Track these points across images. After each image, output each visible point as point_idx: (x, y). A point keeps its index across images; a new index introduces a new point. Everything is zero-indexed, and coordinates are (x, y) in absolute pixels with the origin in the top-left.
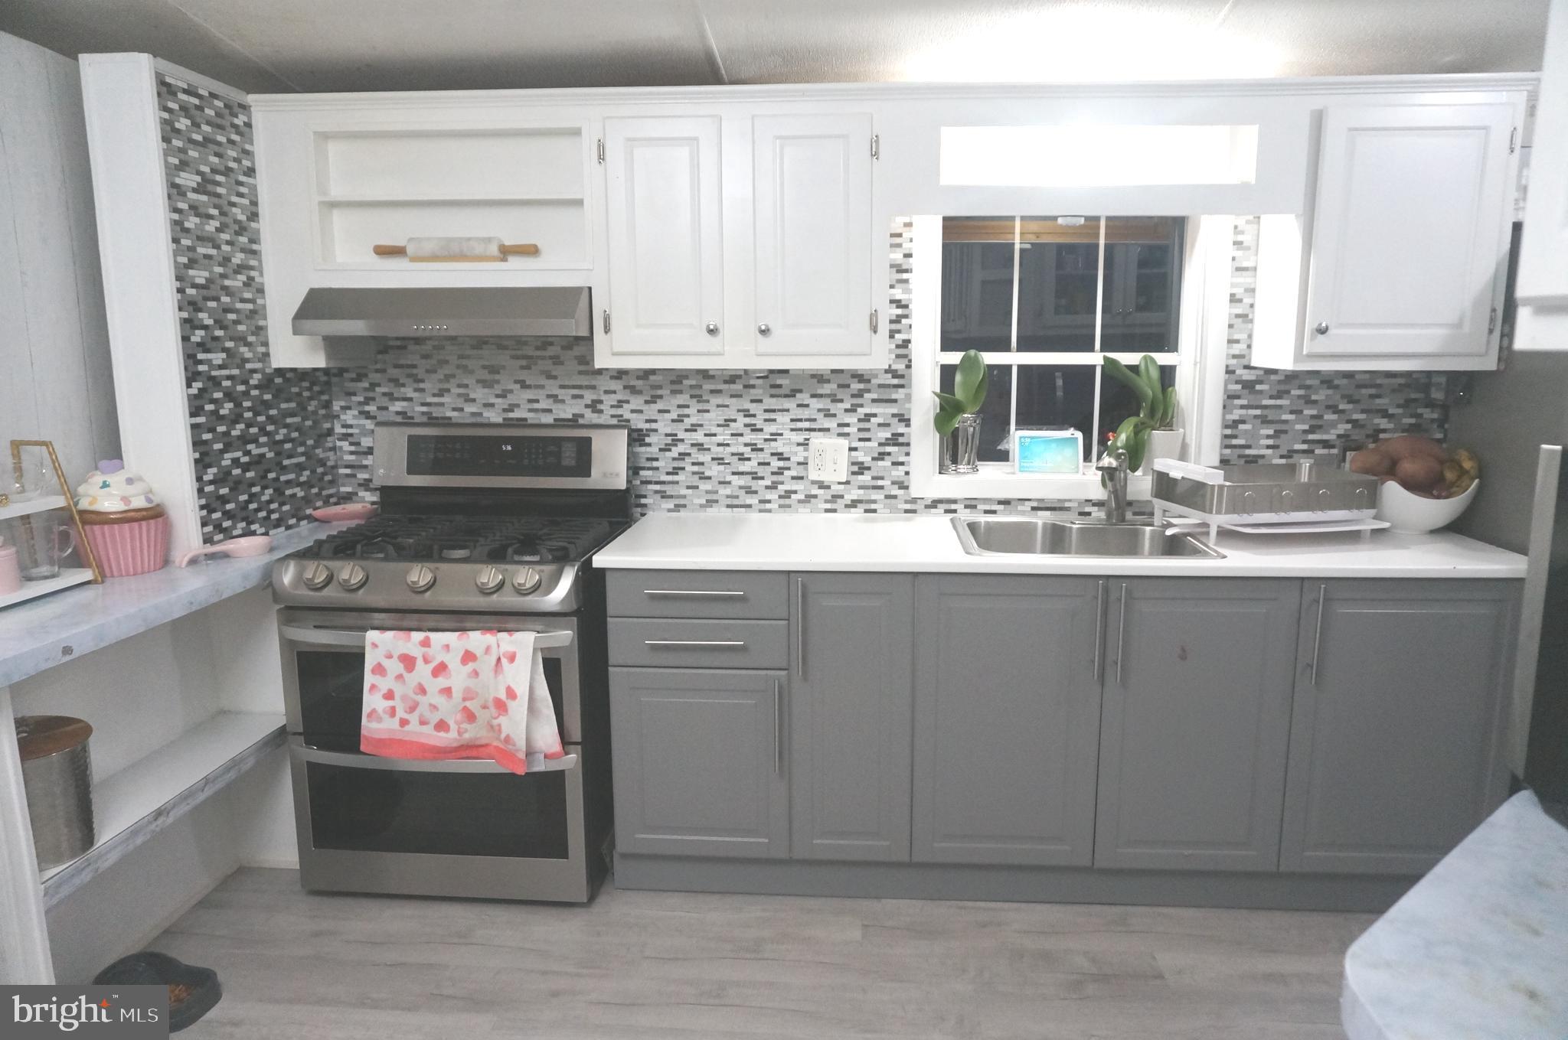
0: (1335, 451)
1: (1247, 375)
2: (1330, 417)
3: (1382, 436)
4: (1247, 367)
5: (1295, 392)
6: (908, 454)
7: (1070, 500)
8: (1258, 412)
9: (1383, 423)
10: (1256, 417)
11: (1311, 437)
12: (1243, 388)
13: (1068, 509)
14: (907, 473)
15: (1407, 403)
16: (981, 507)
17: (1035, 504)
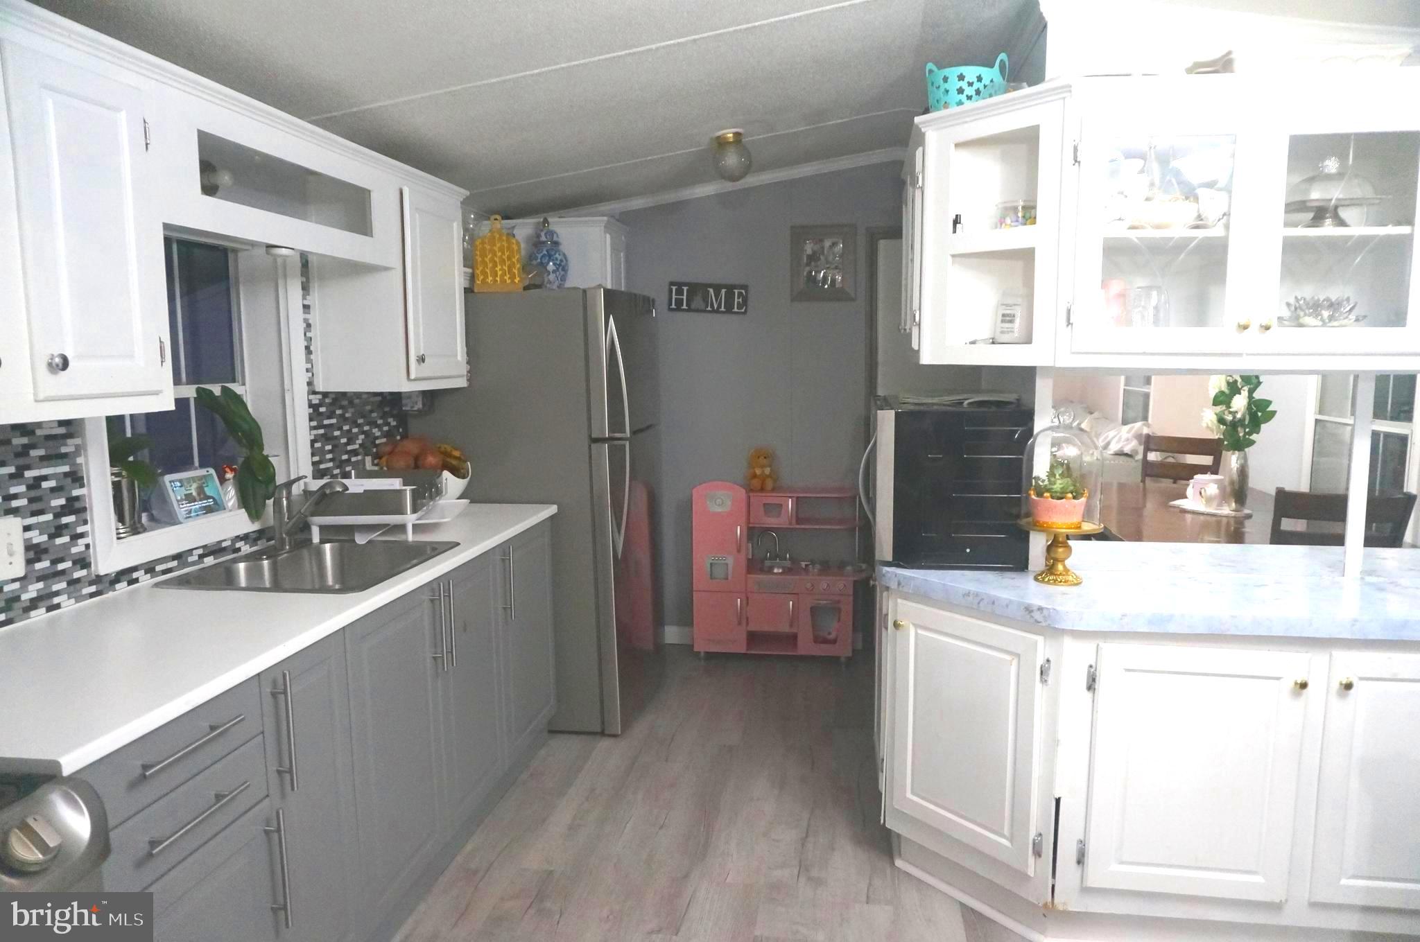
0: (360, 458)
1: (316, 399)
2: (355, 430)
3: (378, 442)
4: (315, 393)
5: (339, 412)
6: (85, 522)
7: (225, 540)
8: (321, 431)
9: (376, 432)
10: (322, 435)
11: (349, 448)
12: (313, 411)
13: (224, 549)
14: (87, 546)
15: (384, 416)
16: (159, 568)
17: (200, 551)
